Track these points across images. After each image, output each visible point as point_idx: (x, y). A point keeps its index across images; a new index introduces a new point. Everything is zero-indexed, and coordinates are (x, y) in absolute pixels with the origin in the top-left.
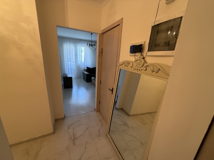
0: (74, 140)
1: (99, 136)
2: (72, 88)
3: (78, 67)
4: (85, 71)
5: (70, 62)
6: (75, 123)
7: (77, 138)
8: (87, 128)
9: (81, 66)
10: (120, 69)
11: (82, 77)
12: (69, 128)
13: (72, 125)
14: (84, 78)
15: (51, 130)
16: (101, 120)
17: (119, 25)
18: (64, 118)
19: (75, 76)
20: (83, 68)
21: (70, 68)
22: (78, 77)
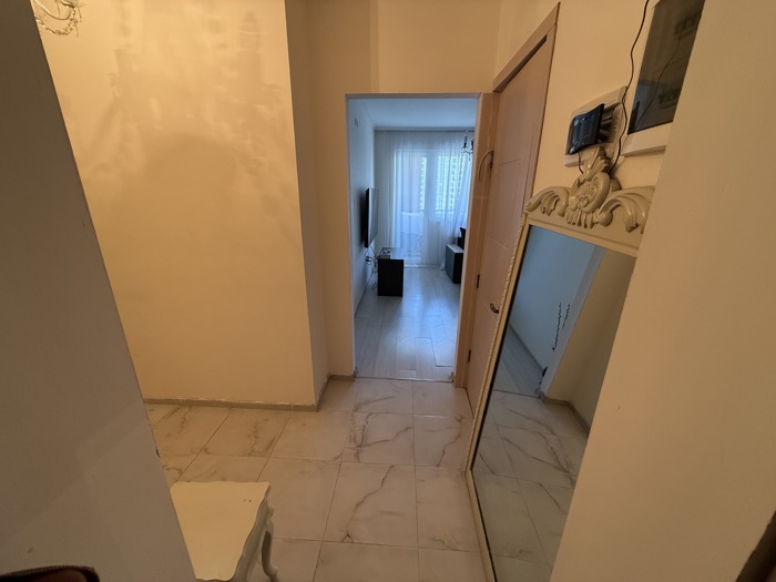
0: (360, 446)
1: (438, 466)
2: (401, 295)
3: (433, 229)
4: (453, 243)
5: (410, 212)
6: (376, 401)
7: (369, 445)
8: (407, 429)
9: (442, 224)
10: (530, 226)
11: (443, 265)
12: (356, 410)
13: (367, 402)
14: (446, 268)
15: (312, 400)
16: (462, 417)
17: (544, 40)
18: (353, 378)
19: (420, 259)
20: (449, 233)
21: (406, 231)
22: (430, 266)
